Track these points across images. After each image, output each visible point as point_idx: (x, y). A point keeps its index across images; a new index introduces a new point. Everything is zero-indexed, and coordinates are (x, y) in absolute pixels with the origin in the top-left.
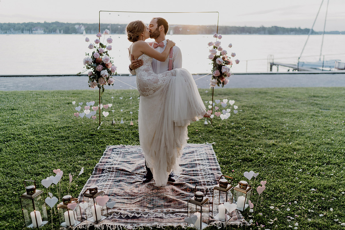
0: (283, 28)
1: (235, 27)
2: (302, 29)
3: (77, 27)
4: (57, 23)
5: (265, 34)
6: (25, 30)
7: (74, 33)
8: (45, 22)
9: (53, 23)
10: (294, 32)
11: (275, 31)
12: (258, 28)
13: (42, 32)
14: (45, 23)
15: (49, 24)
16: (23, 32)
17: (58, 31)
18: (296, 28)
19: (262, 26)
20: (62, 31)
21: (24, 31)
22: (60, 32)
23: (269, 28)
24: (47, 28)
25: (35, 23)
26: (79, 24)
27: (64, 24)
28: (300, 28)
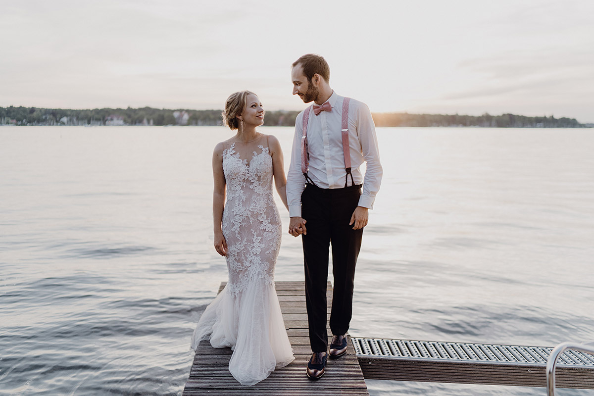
0: (522, 116)
1: (440, 116)
2: (556, 120)
3: (176, 115)
4: (147, 109)
5: (490, 126)
6: (93, 120)
7: (171, 124)
8: (129, 107)
9: (140, 109)
10: (542, 124)
11: (509, 121)
12: (479, 118)
13: (121, 122)
14: (129, 109)
15: (135, 111)
16: (89, 123)
17: (145, 121)
18: (545, 117)
19: (486, 113)
20: (152, 122)
21: (91, 122)
22: (149, 123)
23: (498, 116)
24: (129, 117)
25: (113, 110)
26: (181, 111)
27: (158, 110)
28: (553, 117)
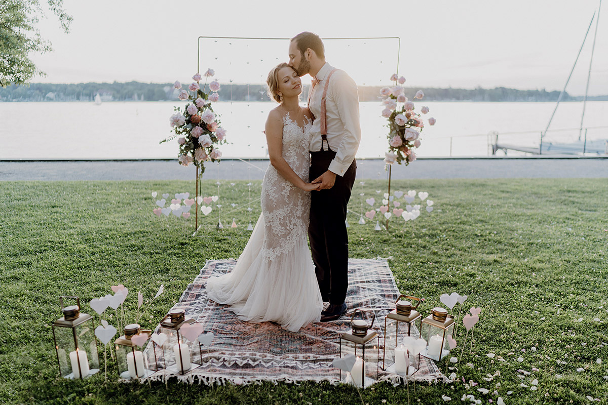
0: (515, 90)
1: (433, 89)
2: (548, 93)
3: (166, 89)
4: (134, 83)
5: (483, 100)
6: (83, 95)
7: (162, 99)
8: (115, 82)
9: (127, 84)
10: (533, 98)
11: (501, 95)
12: (472, 91)
13: (111, 97)
14: (115, 84)
15: (122, 85)
16: (78, 99)
17: (136, 96)
18: (537, 90)
19: (479, 87)
20: (142, 97)
21: (81, 97)
22: (139, 98)
23: (491, 90)
24: (118, 92)
25: (99, 84)
26: (171, 85)
27: (146, 84)
28: (544, 90)
